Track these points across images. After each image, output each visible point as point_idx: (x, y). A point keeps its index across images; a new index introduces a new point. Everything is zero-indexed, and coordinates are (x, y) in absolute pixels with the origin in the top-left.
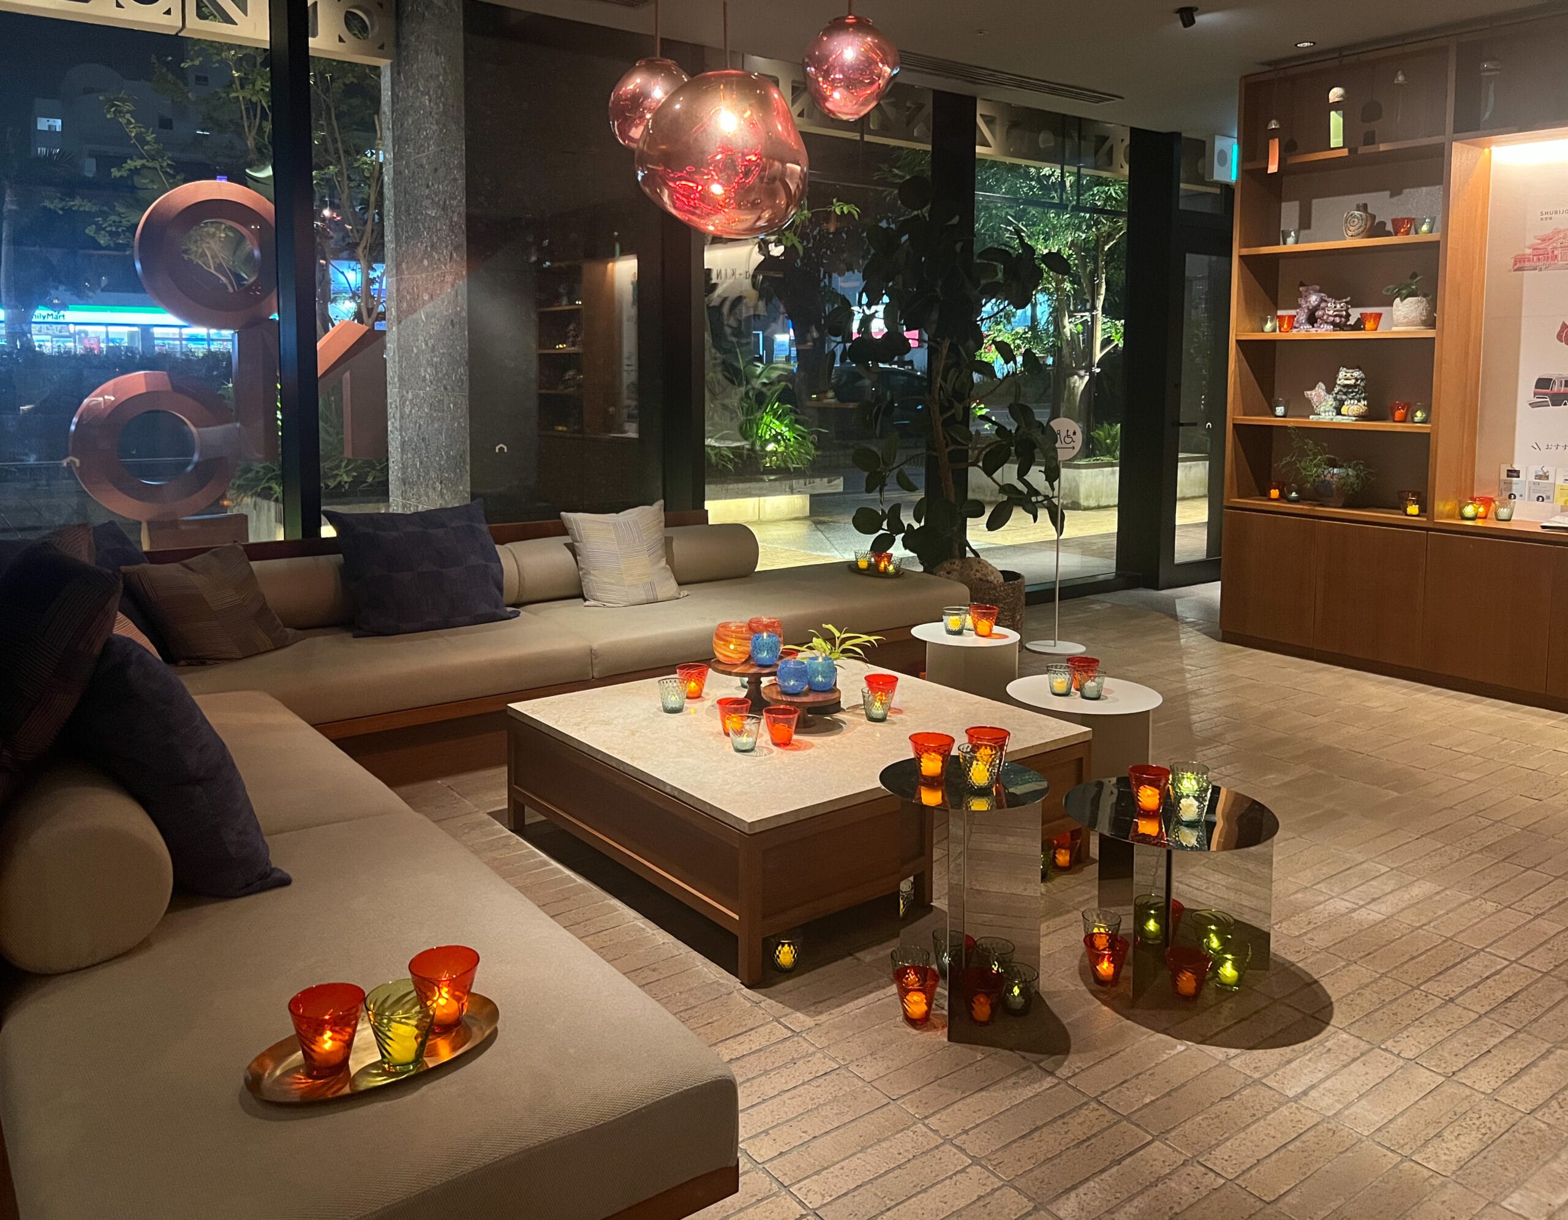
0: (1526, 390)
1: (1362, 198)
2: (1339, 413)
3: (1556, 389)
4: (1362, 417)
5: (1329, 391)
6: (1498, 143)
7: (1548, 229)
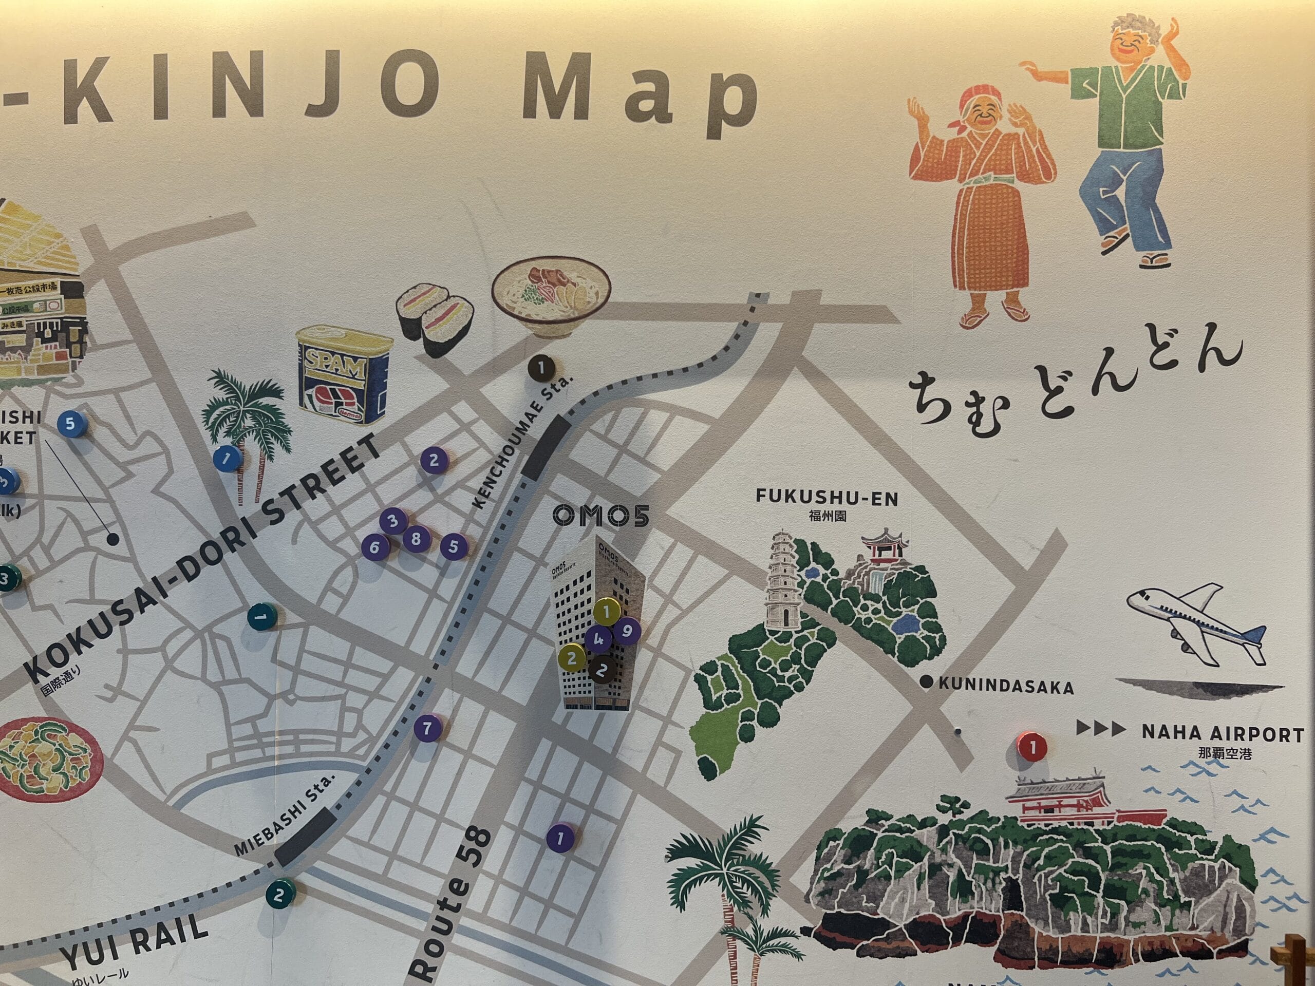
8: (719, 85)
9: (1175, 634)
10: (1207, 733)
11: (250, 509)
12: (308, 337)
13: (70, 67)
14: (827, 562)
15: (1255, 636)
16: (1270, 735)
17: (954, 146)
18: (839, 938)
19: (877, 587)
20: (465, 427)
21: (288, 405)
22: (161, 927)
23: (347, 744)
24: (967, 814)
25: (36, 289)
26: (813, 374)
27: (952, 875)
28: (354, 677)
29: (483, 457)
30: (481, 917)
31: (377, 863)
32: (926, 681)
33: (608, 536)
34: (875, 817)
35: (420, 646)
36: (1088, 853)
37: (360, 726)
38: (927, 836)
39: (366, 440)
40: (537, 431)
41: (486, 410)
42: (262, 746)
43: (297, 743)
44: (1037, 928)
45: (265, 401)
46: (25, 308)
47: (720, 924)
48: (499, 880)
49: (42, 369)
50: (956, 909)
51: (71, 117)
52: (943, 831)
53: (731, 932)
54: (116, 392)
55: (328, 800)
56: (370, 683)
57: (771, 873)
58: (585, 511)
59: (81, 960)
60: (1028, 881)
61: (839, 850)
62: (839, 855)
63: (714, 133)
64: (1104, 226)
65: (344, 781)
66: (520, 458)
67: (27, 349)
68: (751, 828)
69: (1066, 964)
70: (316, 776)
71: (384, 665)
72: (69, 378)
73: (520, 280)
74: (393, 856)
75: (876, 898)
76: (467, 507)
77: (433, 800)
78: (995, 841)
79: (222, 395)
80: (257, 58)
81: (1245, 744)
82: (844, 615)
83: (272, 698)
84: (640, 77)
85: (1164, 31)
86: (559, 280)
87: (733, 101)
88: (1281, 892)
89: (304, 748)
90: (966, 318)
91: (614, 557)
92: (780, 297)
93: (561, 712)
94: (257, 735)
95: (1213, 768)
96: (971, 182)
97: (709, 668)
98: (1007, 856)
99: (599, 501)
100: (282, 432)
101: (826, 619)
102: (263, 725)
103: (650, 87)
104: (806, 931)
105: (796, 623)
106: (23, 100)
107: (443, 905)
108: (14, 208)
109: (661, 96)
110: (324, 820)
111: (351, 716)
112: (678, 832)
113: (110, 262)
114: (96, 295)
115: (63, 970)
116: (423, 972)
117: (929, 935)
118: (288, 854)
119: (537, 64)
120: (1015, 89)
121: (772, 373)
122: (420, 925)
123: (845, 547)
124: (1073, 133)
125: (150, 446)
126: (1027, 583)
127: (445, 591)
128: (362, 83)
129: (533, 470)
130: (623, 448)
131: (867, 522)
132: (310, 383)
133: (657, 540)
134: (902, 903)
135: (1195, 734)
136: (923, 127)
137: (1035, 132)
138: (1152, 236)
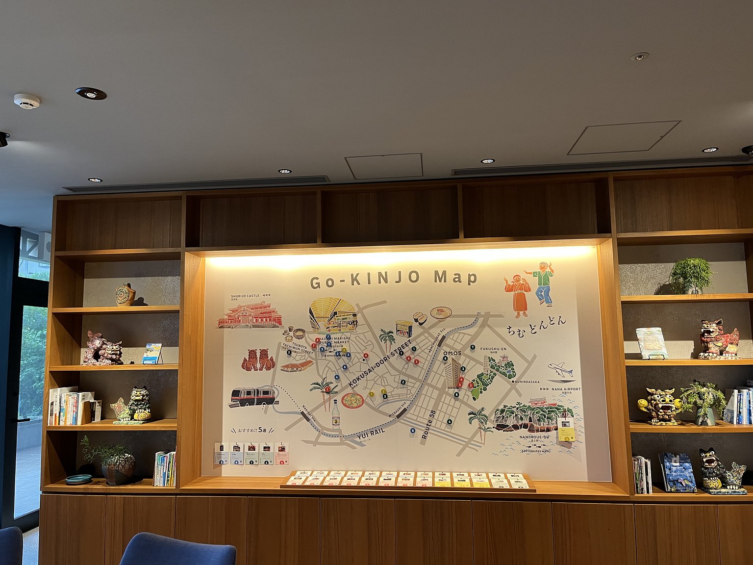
0: (227, 398)
7: (235, 305)
8: (470, 276)
9: (557, 372)
10: (563, 389)
11: (389, 354)
12: (398, 322)
13: (352, 275)
14: (494, 360)
15: (571, 372)
16: (574, 389)
17: (513, 286)
18: (500, 428)
19: (503, 365)
20: (427, 338)
21: (394, 335)
22: (376, 431)
23: (408, 396)
24: (521, 405)
25: (348, 315)
26: (489, 327)
27: (519, 417)
28: (409, 384)
29: (430, 343)
30: (435, 427)
31: (415, 418)
32: (513, 382)
33: (454, 357)
34: (505, 406)
35: (420, 378)
36: (543, 411)
37: (410, 392)
38: (515, 409)
39: (409, 341)
40: (440, 338)
41: (430, 335)
42: (393, 397)
43: (399, 396)
44: (535, 425)
45: (390, 334)
46: (346, 319)
47: (478, 427)
48: (437, 420)
49: (350, 330)
50: (520, 422)
51: (353, 284)
52: (517, 408)
53: (480, 428)
54: (363, 333)
55: (405, 407)
56: (412, 385)
57: (487, 417)
58: (449, 352)
59: (361, 437)
60: (533, 417)
61: (499, 412)
62: (499, 413)
63: (469, 284)
64: (540, 299)
65: (408, 403)
66: (437, 343)
67: (347, 326)
68: (483, 409)
69: (540, 431)
70: (403, 402)
71: (414, 382)
72: (355, 331)
73: (435, 311)
74: (418, 416)
75: (506, 421)
76: (428, 352)
77: (424, 406)
78: (527, 410)
79: (382, 333)
80: (386, 273)
81: (570, 391)
82: (497, 370)
83: (394, 388)
84: (455, 275)
85: (549, 265)
86: (443, 311)
87: (472, 278)
88: (578, 417)
89: (401, 397)
90: (517, 316)
91: (455, 361)
92: (483, 313)
93: (447, 389)
94: (392, 395)
95: (565, 395)
96: (516, 292)
97: (474, 381)
98: (529, 413)
99: (452, 351)
100: (394, 339)
101: (494, 371)
102: (393, 393)
103: (457, 276)
104: (494, 427)
105: (489, 372)
106: (344, 281)
107: (427, 425)
108: (343, 301)
109: (459, 278)
110: (405, 410)
111: (409, 391)
112: (470, 410)
113: (361, 310)
114: (359, 316)
115: (358, 439)
116: (424, 437)
117: (516, 427)
118: (398, 416)
119: (436, 273)
120: (523, 276)
121: (483, 326)
122: (424, 429)
123: (497, 358)
124: (534, 283)
125: (370, 343)
126: (530, 363)
127: (425, 368)
128: (405, 277)
129: (439, 345)
130: (456, 341)
131: (501, 353)
132: (398, 331)
133: (463, 357)
134: (511, 422)
135: (561, 389)
136: (507, 283)
137: (527, 283)
138: (549, 301)
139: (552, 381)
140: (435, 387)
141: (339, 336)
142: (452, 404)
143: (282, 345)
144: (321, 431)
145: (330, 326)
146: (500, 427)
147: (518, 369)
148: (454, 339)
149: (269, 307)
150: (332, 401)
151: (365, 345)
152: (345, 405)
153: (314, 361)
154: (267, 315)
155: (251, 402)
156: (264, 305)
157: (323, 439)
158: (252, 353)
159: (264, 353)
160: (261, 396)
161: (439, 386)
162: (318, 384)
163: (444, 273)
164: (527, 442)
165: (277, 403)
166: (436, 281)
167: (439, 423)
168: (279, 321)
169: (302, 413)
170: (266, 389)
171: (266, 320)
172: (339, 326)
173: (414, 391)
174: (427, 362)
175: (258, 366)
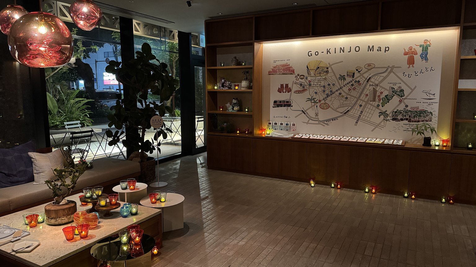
0: (272, 104)
1: (235, 55)
2: (233, 110)
3: (278, 104)
4: (238, 111)
5: (231, 104)
6: (264, 43)
7: (275, 65)
9: (426, 94)
10: (429, 103)
11: (342, 86)
12: (348, 71)
13: (327, 49)
14: (394, 89)
15: (434, 94)
16: (435, 103)
17: (408, 52)
19: (399, 91)
20: (361, 78)
21: (346, 77)
22: (334, 119)
23: (350, 105)
24: (406, 110)
25: (324, 68)
26: (393, 73)
27: (404, 115)
28: (351, 99)
29: (363, 81)
30: (362, 118)
32: (403, 99)
33: (374, 87)
34: (397, 110)
35: (357, 97)
36: (417, 113)
38: (402, 112)
39: (353, 80)
40: (368, 78)
41: (364, 77)
42: (343, 105)
43: (346, 105)
44: (412, 119)
45: (344, 77)
46: (323, 70)
48: (363, 115)
49: (325, 75)
50: (404, 118)
51: (327, 54)
52: (404, 111)
53: (384, 119)
54: (331, 76)
55: (349, 109)
56: (353, 100)
57: (388, 115)
58: (372, 85)
59: (328, 122)
60: (411, 115)
61: (394, 113)
63: (385, 52)
64: (422, 59)
65: (350, 107)
66: (366, 81)
67: (323, 73)
68: (386, 111)
69: (414, 122)
70: (348, 107)
71: (354, 98)
72: (327, 75)
73: (367, 66)
74: (354, 113)
75: (397, 117)
76: (361, 85)
77: (358, 109)
79: (340, 76)
80: (344, 47)
81: (432, 104)
82: (395, 93)
83: (344, 101)
84: (378, 47)
85: (429, 41)
86: (370, 65)
87: (387, 49)
88: (435, 116)
90: (408, 67)
91: (375, 89)
92: (391, 66)
93: (369, 102)
95: (429, 106)
97: (383, 98)
98: (409, 113)
100: (345, 79)
101: (394, 94)
102: (343, 103)
104: (391, 119)
105: (391, 94)
106: (323, 52)
107: (359, 117)
108: (322, 62)
109: (380, 49)
110: (348, 111)
111: (351, 102)
112: (380, 111)
113: (330, 66)
114: (329, 69)
115: (326, 122)
116: (357, 122)
117: (402, 120)
118: (345, 113)
119: (369, 47)
120: (414, 47)
121: (390, 73)
122: (357, 119)
123: (396, 87)
124: (419, 50)
125: (334, 81)
126: (412, 90)
127: (359, 92)
128: (353, 49)
129: (367, 82)
130: (376, 80)
131: (398, 85)
132: (348, 75)
133: (378, 87)
134: (400, 117)
135: (428, 103)
136: (405, 51)
137: (416, 51)
138: (426, 59)
139: (424, 99)
140: (363, 101)
141: (320, 78)
142: (371, 108)
143: (294, 82)
144: (310, 118)
145: (316, 73)
146: (394, 119)
147: (406, 93)
148: (375, 78)
149: (289, 65)
150: (315, 106)
151: (331, 82)
152: (321, 108)
153: (308, 89)
154: (288, 69)
155: (281, 106)
156: (287, 64)
157: (311, 121)
158: (282, 85)
159: (287, 85)
160: (285, 103)
161: (366, 100)
162: (309, 99)
163: (373, 46)
164: (407, 127)
165: (292, 106)
166: (368, 51)
167: (364, 117)
168: (293, 71)
169: (302, 111)
170: (288, 100)
171: (288, 71)
172: (320, 73)
173: (353, 102)
174: (361, 89)
175: (284, 91)
